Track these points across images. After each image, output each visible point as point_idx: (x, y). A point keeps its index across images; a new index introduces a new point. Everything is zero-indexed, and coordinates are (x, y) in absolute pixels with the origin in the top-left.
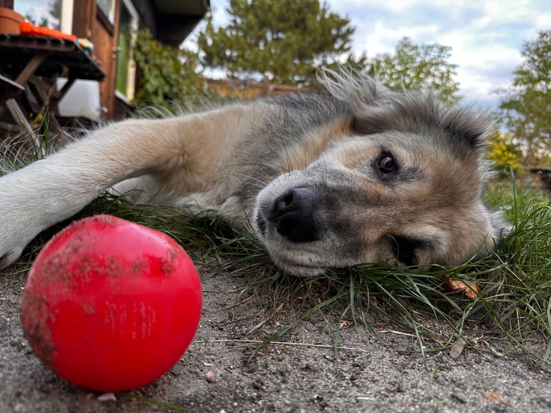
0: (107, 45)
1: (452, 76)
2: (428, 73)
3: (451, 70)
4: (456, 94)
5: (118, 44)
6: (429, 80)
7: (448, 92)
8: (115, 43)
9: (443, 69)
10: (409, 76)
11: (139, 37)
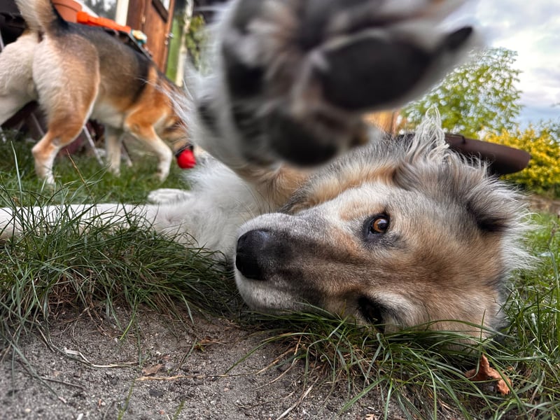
0: (161, 31)
1: (514, 82)
2: (489, 77)
3: (514, 75)
4: (516, 102)
5: (171, 31)
6: (489, 85)
7: (508, 99)
8: (168, 29)
9: (506, 75)
10: (467, 79)
11: (192, 24)
